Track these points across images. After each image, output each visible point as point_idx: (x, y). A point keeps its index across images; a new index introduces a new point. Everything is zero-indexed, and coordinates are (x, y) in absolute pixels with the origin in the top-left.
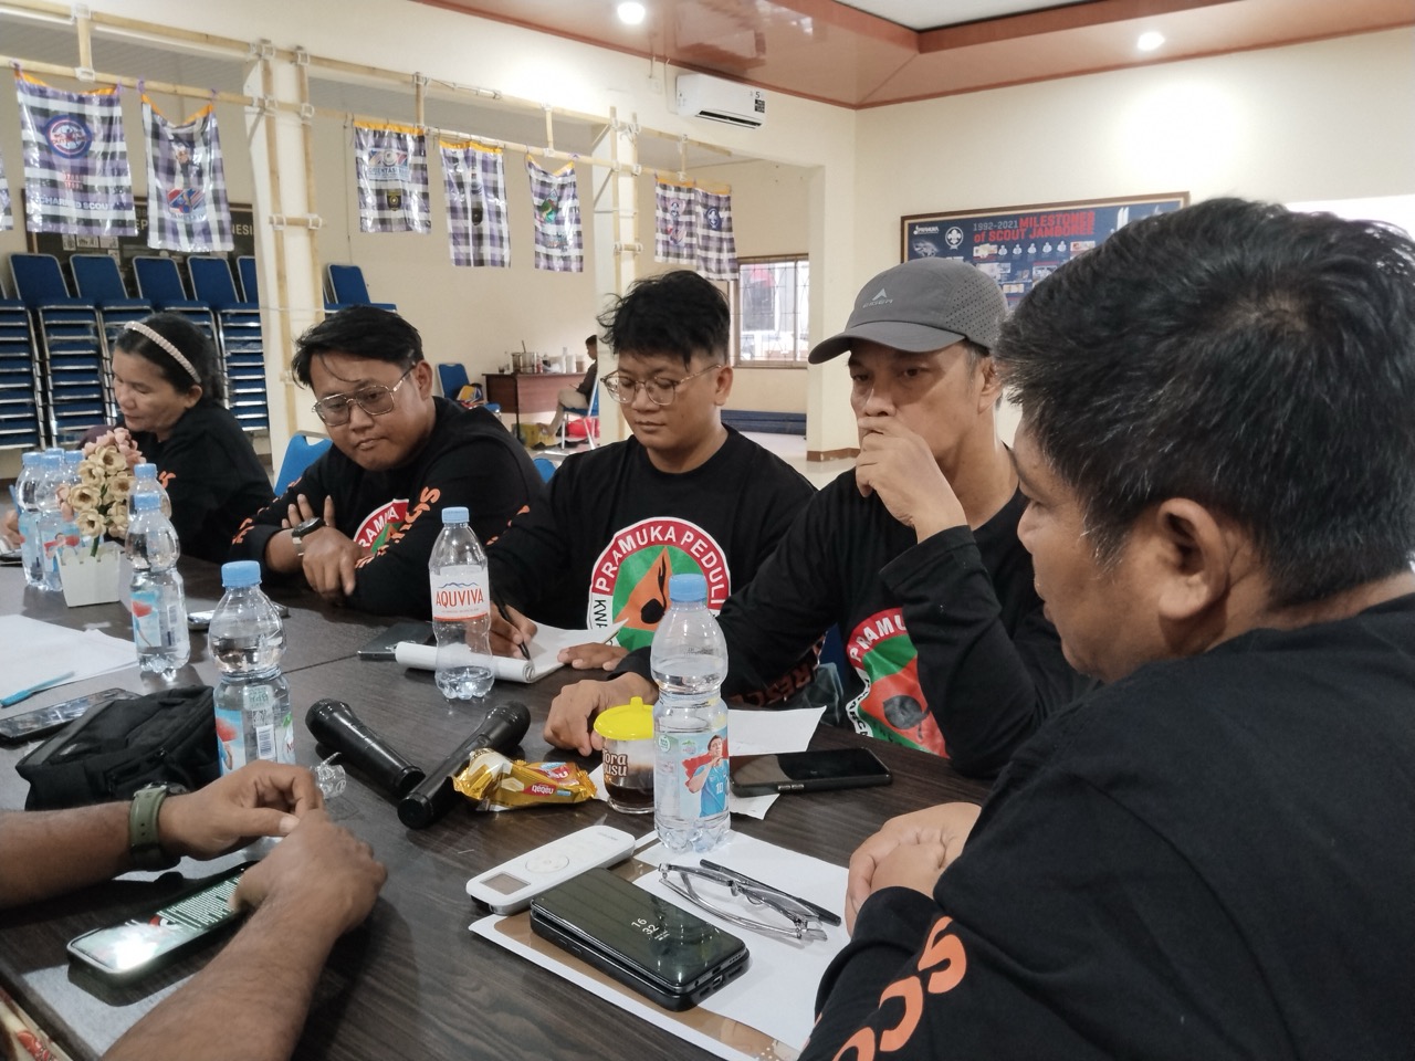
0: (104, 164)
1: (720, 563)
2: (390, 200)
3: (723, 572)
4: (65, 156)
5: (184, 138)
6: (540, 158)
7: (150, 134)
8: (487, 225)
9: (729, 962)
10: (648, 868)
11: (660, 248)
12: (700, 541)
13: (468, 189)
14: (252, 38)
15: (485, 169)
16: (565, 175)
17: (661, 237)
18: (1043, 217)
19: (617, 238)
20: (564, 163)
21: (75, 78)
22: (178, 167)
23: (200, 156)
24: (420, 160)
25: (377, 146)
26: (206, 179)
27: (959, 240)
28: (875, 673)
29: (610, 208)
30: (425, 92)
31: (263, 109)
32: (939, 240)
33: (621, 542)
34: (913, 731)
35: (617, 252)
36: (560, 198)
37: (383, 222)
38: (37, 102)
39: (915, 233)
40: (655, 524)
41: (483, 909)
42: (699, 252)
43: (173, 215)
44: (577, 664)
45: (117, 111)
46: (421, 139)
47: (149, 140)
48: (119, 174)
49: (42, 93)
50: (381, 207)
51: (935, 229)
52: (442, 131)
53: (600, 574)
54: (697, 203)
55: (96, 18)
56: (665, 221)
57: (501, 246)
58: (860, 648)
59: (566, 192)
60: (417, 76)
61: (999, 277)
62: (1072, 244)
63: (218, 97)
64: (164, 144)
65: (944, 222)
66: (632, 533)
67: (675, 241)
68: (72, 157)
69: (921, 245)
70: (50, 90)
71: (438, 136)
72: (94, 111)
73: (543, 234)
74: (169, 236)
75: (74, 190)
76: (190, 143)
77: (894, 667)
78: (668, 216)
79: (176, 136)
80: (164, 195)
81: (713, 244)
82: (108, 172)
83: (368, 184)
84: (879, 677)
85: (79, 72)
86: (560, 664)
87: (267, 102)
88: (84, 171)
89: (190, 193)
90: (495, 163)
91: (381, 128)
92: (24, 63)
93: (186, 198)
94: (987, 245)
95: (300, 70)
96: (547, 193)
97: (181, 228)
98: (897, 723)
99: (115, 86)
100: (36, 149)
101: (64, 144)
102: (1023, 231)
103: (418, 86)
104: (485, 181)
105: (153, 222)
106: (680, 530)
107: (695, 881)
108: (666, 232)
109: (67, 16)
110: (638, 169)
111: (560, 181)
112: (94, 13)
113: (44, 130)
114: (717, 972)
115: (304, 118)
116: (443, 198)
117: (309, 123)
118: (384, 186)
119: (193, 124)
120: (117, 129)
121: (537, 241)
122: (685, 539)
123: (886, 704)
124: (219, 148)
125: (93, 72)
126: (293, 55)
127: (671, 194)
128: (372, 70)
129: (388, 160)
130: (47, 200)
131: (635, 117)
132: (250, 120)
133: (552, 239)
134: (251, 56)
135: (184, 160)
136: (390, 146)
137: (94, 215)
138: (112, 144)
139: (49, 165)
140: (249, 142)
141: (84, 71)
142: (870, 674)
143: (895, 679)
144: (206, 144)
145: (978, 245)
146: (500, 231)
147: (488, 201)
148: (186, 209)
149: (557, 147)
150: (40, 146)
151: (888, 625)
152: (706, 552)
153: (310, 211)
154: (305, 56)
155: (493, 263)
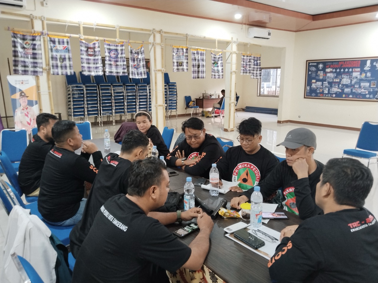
0: (121, 60)
1: (258, 173)
2: (180, 64)
3: (259, 174)
4: (113, 58)
5: (137, 52)
6: (214, 51)
7: (130, 52)
8: (200, 69)
9: (262, 244)
10: (249, 229)
11: (242, 71)
12: (254, 168)
13: (197, 60)
14: (151, 28)
15: (201, 55)
16: (220, 55)
17: (242, 68)
18: (345, 62)
19: (231, 69)
20: (220, 52)
21: (115, 41)
22: (136, 59)
23: (140, 56)
24: (187, 54)
25: (177, 52)
26: (141, 62)
27: (322, 67)
28: (288, 198)
29: (230, 62)
30: (189, 37)
31: (153, 45)
32: (316, 66)
33: (239, 166)
34: (294, 209)
35: (231, 73)
36: (218, 61)
37: (178, 69)
38: (108, 47)
39: (310, 65)
40: (246, 164)
41: (226, 233)
42: (252, 72)
43: (134, 70)
44: (232, 190)
45: (124, 48)
46: (187, 49)
47: (130, 54)
48: (124, 62)
49: (109, 45)
50: (177, 66)
51: (315, 64)
52: (192, 47)
53: (235, 172)
54: (252, 59)
55: (120, 27)
56: (244, 64)
57: (203, 74)
58: (286, 193)
59: (220, 59)
60: (187, 34)
61: (333, 77)
62: (354, 69)
63: (144, 43)
64: (133, 54)
65: (318, 62)
66: (241, 164)
67: (246, 69)
68: (115, 58)
69: (312, 68)
70: (111, 44)
71: (191, 48)
72: (119, 48)
73: (214, 70)
74: (134, 75)
75: (115, 66)
76: (138, 53)
77: (292, 197)
78: (244, 63)
79: (135, 52)
80: (133, 66)
81: (255, 69)
82: (122, 61)
83: (175, 61)
84: (289, 199)
85: (116, 40)
86: (229, 190)
87: (154, 43)
88: (117, 61)
89: (138, 65)
90: (203, 53)
91: (178, 47)
92: (106, 39)
93: (137, 66)
94: (330, 69)
95: (161, 35)
96: (215, 60)
97: (136, 73)
98: (291, 207)
99: (123, 42)
100: (108, 57)
101: (113, 56)
102: (340, 65)
103: (187, 37)
104: (201, 58)
105: (130, 72)
106: (251, 165)
107: (256, 232)
108: (244, 67)
109: (115, 28)
110: (237, 52)
111: (218, 57)
112: (120, 26)
113: (109, 53)
114: (261, 245)
115: (162, 46)
116: (191, 63)
117: (163, 47)
118: (178, 61)
119: (139, 49)
120: (123, 51)
121: (212, 72)
122: (251, 167)
123: (290, 204)
124: (144, 54)
125: (119, 39)
126: (160, 32)
127: (245, 58)
128: (177, 34)
129: (180, 55)
130: (110, 68)
131: (237, 39)
132: (150, 47)
133: (216, 71)
134: (151, 33)
135: (137, 58)
136: (180, 52)
137: (119, 71)
138: (122, 55)
139: (110, 60)
140: (150, 52)
141: (117, 40)
142: (287, 198)
143: (292, 199)
144: (141, 54)
145: (327, 68)
146: (203, 70)
147: (201, 63)
148: (137, 69)
149: (218, 49)
150: (108, 56)
151: (291, 190)
152: (256, 170)
153: (162, 68)
154: (162, 32)
155: (201, 78)
